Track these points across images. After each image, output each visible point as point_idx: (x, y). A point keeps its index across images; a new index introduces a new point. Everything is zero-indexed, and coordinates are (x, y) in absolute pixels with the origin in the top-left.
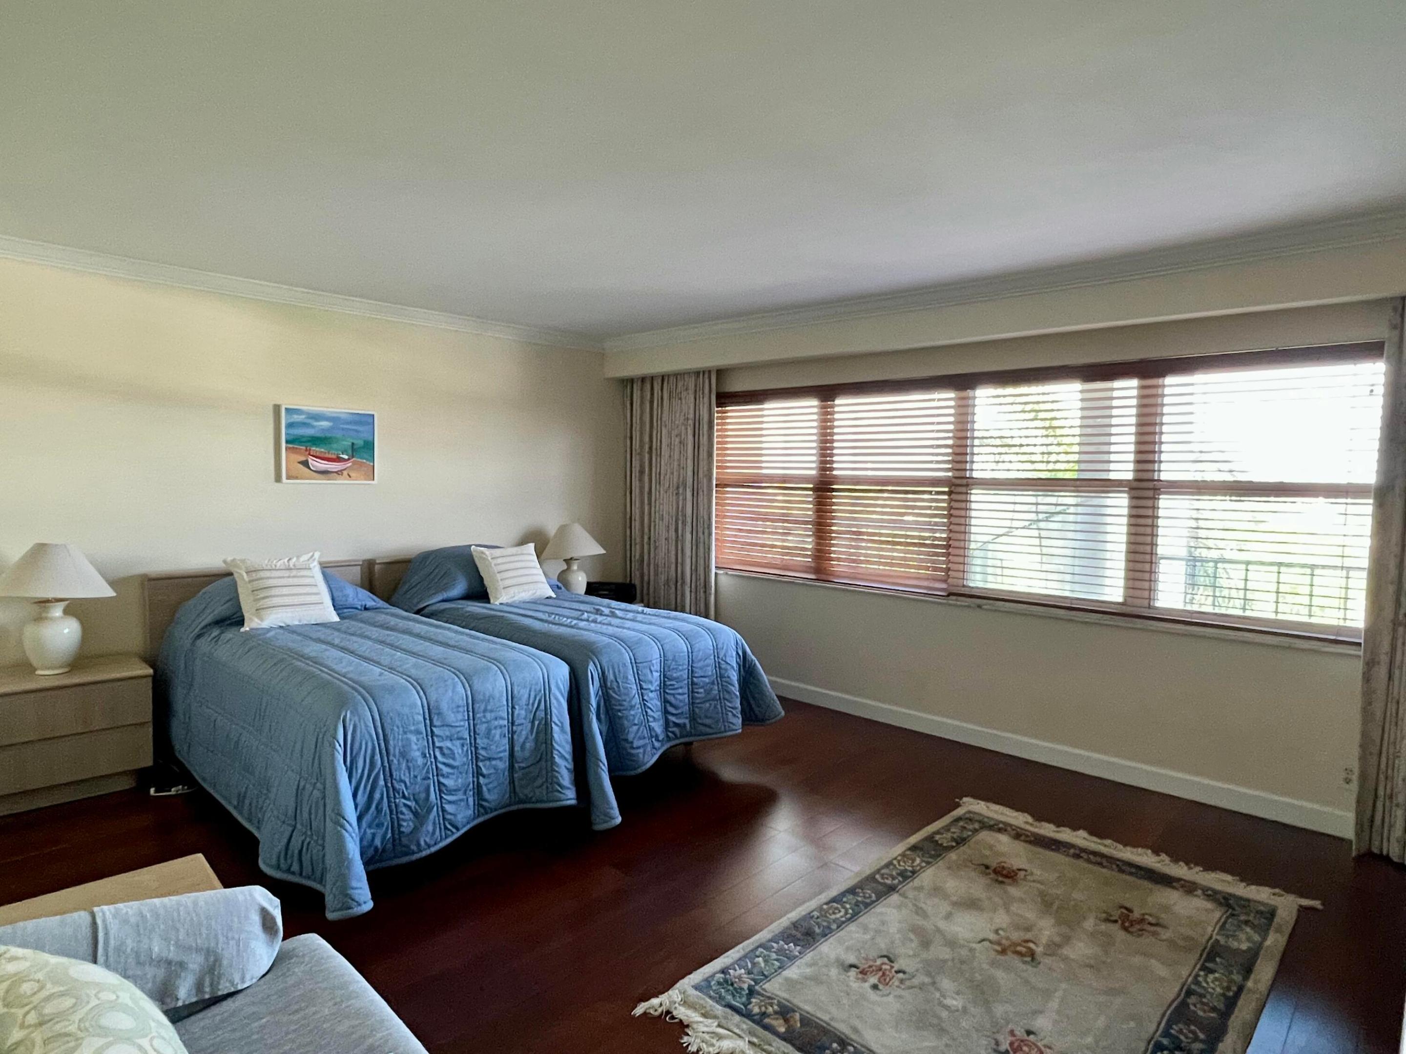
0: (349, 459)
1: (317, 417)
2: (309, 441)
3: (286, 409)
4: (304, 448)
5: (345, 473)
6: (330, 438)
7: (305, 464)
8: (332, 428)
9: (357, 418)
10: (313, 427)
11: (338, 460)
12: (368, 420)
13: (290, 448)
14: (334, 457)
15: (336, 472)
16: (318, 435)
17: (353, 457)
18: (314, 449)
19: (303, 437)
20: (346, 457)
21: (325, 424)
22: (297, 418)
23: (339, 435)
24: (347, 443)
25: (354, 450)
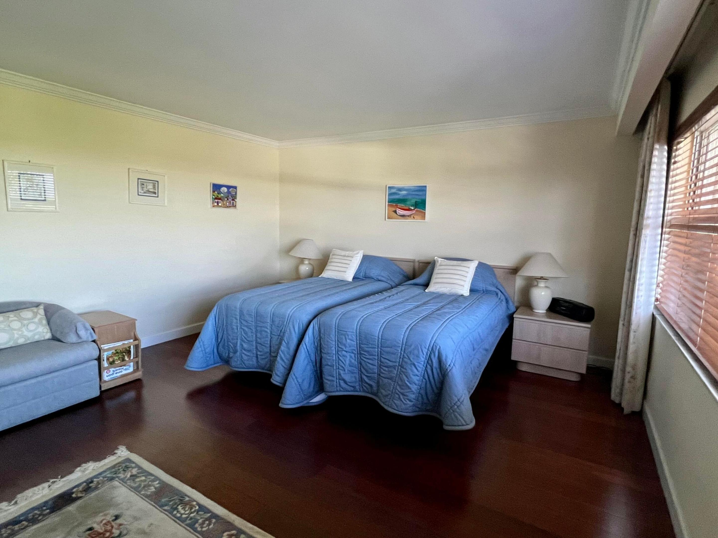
0: (414, 209)
1: (400, 189)
2: (397, 201)
3: (389, 187)
4: (395, 204)
5: (412, 216)
6: (406, 199)
7: (395, 212)
8: (408, 195)
9: (419, 188)
10: (399, 194)
11: (409, 210)
12: (422, 190)
13: (390, 205)
14: (407, 208)
15: (408, 216)
16: (401, 198)
17: (416, 208)
18: (400, 205)
19: (395, 199)
20: (413, 208)
21: (404, 192)
22: (393, 191)
23: (410, 197)
24: (413, 201)
25: (416, 205)
